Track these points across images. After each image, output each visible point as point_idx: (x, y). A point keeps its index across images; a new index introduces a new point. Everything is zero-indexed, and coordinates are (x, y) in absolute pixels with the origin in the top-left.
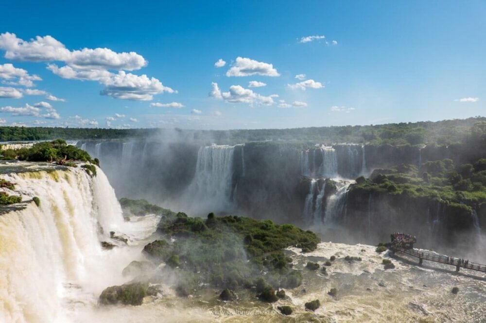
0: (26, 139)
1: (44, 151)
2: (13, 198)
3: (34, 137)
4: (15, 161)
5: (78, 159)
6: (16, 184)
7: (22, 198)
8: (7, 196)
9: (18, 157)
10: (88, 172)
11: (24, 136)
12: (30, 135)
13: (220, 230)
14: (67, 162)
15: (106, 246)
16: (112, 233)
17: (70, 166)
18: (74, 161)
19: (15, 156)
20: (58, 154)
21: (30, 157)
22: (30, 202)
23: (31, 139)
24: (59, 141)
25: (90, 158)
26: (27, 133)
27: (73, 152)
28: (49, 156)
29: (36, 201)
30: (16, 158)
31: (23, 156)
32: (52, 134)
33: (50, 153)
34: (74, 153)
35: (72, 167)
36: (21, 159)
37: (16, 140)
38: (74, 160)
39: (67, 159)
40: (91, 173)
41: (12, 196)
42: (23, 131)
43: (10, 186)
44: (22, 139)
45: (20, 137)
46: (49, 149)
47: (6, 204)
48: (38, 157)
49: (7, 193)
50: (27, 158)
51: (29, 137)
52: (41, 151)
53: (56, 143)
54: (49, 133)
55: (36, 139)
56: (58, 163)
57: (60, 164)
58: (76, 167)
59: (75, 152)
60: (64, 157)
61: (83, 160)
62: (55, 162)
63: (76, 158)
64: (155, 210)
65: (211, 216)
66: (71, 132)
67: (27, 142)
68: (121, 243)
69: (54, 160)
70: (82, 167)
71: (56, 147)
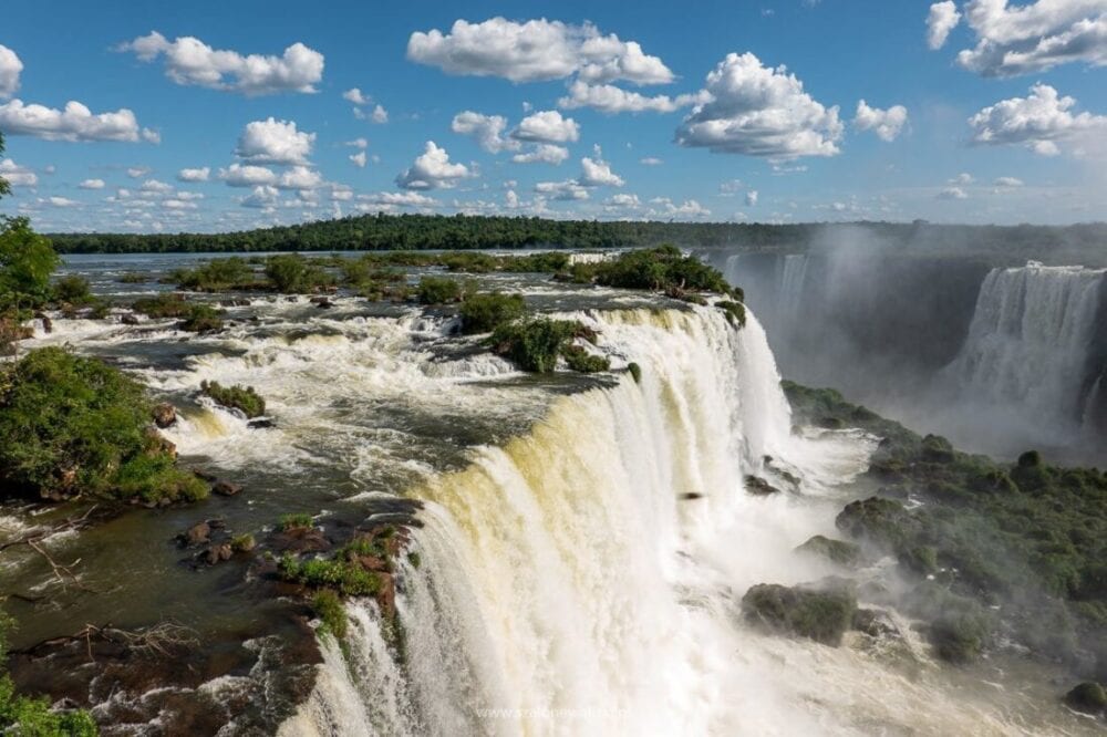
0: (599, 245)
1: (642, 269)
2: (595, 359)
3: (613, 241)
4: (593, 287)
5: (705, 288)
6: (599, 332)
7: (610, 362)
8: (586, 354)
9: (597, 277)
10: (729, 318)
11: (598, 239)
12: (607, 238)
13: (1058, 502)
14: (686, 293)
15: (756, 486)
16: (768, 459)
17: (694, 302)
18: (699, 291)
19: (591, 277)
20: (668, 274)
21: (617, 279)
22: (623, 371)
23: (607, 244)
24: (668, 249)
25: (729, 287)
26: (601, 234)
27: (697, 271)
28: (651, 279)
29: (634, 370)
30: (593, 279)
31: (606, 277)
32: (643, 235)
33: (654, 272)
34: (699, 275)
35: (698, 305)
36: (601, 283)
37: (583, 247)
38: (699, 289)
39: (686, 287)
40: (736, 321)
41: (594, 357)
42: (596, 228)
43: (590, 335)
44: (594, 244)
45: (590, 241)
46: (651, 264)
47: (583, 372)
48: (631, 278)
49: (586, 349)
50: (613, 282)
51: (604, 241)
52: (637, 267)
53: (663, 252)
54: (639, 233)
55: (617, 244)
56: (671, 294)
57: (675, 296)
58: (704, 304)
59: (700, 272)
60: (680, 284)
61: (716, 292)
62: (663, 292)
63: (701, 285)
64: (860, 417)
65: (1029, 458)
66: (679, 230)
67: (602, 250)
68: (787, 485)
69: (661, 288)
70: (717, 305)
71: (663, 261)
